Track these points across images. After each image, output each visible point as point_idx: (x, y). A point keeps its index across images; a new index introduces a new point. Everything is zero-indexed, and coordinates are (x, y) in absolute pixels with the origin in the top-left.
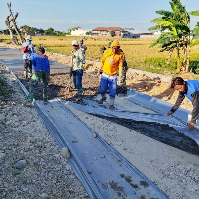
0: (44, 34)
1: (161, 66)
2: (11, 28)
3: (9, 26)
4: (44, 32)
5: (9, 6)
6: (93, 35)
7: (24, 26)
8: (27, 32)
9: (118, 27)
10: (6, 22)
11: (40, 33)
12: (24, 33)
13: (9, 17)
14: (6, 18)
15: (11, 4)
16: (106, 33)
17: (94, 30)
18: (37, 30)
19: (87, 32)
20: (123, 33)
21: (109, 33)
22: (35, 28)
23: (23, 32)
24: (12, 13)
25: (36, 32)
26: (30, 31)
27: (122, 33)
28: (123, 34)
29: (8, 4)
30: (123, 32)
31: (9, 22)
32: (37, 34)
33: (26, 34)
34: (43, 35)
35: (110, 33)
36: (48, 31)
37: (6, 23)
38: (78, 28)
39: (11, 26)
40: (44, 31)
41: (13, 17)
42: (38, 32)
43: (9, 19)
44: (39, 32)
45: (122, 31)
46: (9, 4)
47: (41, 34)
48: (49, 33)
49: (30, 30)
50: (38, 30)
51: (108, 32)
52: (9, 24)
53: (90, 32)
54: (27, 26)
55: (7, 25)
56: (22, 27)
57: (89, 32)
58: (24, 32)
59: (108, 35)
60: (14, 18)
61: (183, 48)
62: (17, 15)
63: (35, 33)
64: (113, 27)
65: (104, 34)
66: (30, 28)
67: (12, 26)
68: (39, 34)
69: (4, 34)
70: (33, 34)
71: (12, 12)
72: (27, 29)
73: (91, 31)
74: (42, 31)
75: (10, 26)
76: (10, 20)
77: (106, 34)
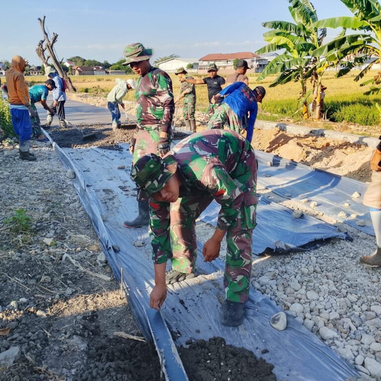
0: (110, 71)
1: (285, 112)
2: (46, 61)
3: (42, 57)
4: (110, 68)
5: (42, 22)
6: (200, 69)
7: (74, 58)
8: (79, 68)
9: (249, 53)
10: (38, 50)
11: (103, 69)
12: (73, 71)
13: (43, 42)
14: (38, 44)
15: (44, 18)
16: (224, 65)
17: (203, 60)
18: (97, 64)
19: (188, 63)
20: (258, 63)
21: (231, 63)
22: (94, 61)
23: (72, 69)
24: (46, 34)
25: (96, 68)
26: (85, 66)
27: (255, 62)
28: (258, 65)
29: (39, 19)
30: (257, 61)
31: (43, 51)
32: (98, 72)
33: (77, 72)
34: (108, 73)
35: (233, 64)
36: (117, 66)
37: (37, 53)
38: (172, 57)
39: (46, 58)
40: (111, 66)
41: (49, 42)
42: (99, 68)
43: (42, 46)
44: (101, 68)
45: (255, 59)
46: (42, 19)
47: (104, 72)
48: (119, 69)
49: (84, 64)
50: (100, 64)
51: (229, 62)
52: (43, 54)
53: (195, 64)
54: (78, 57)
55: (39, 55)
56: (71, 60)
57: (192, 63)
58: (74, 69)
59: (228, 68)
60: (51, 43)
61: (312, 80)
62: (56, 37)
63: (93, 70)
64: (238, 53)
65: (221, 67)
66: (85, 60)
67: (49, 57)
68: (101, 72)
69: (38, 73)
70: (89, 72)
71: (46, 32)
72: (80, 63)
73: (197, 62)
74: (106, 66)
75: (44, 58)
76: (44, 47)
77: (225, 67)
